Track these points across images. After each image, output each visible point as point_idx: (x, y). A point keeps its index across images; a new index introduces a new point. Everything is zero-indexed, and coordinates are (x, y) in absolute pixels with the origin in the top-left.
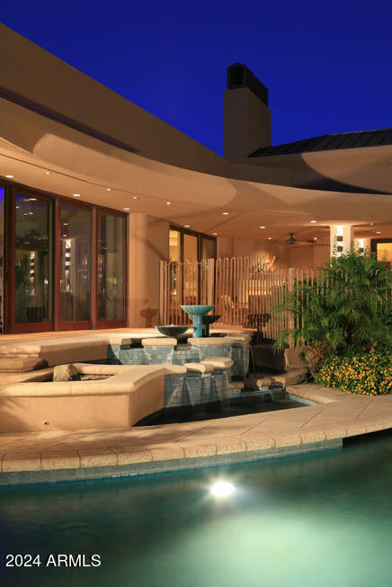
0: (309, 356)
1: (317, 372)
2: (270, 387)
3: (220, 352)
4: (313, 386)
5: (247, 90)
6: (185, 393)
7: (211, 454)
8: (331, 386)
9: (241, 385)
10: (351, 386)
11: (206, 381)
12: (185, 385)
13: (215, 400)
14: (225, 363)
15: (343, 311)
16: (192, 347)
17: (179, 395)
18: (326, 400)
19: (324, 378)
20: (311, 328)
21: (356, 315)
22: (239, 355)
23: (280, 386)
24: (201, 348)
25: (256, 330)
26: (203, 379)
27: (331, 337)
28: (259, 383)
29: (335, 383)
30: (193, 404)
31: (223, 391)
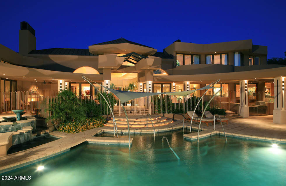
0: (55, 123)
1: (58, 127)
2: (45, 134)
3: (28, 125)
4: (57, 132)
5: (28, 31)
6: (19, 140)
7: (37, 159)
8: (62, 131)
9: (36, 135)
10: (69, 131)
11: (26, 135)
12: (19, 138)
13: (28, 140)
14: (31, 129)
15: (66, 110)
16: (18, 124)
17: (17, 141)
18: (63, 137)
19: (60, 129)
20: (57, 116)
21: (69, 111)
22: (33, 124)
23: (47, 133)
24: (21, 124)
25: (36, 114)
26: (25, 135)
27: (62, 118)
28: (41, 133)
29: (64, 131)
30: (22, 143)
31: (31, 137)
